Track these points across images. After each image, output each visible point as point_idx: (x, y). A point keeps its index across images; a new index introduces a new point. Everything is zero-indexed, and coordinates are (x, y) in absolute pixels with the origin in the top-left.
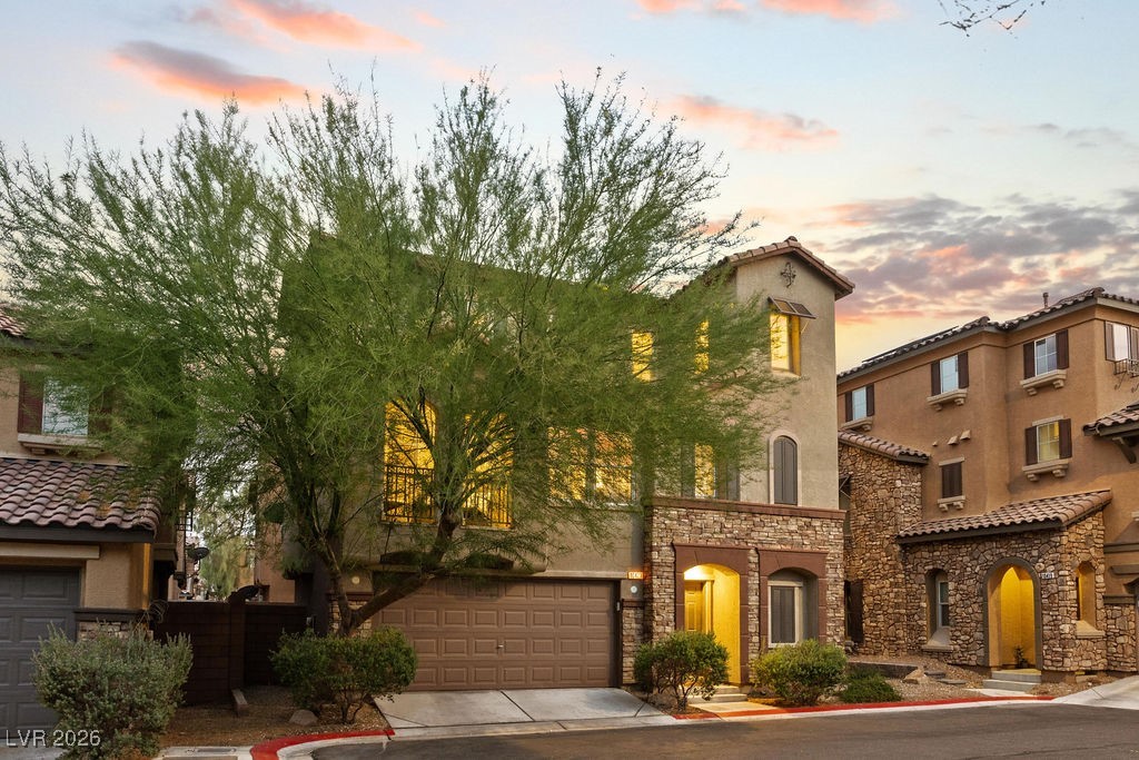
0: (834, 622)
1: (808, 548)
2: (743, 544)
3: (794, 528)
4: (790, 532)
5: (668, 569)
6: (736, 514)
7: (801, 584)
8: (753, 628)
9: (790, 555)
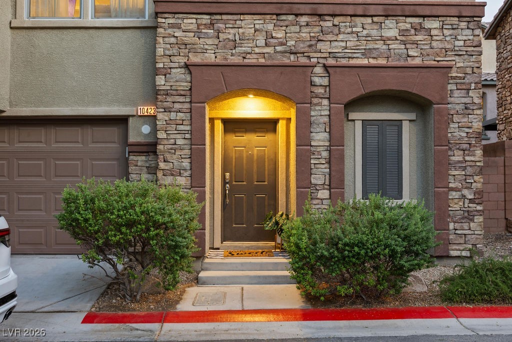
0: (464, 169)
1: (417, 61)
2: (303, 60)
3: (393, 33)
4: (384, 40)
5: (182, 99)
6: (291, 18)
7: (413, 116)
8: (318, 178)
9: (383, 73)
